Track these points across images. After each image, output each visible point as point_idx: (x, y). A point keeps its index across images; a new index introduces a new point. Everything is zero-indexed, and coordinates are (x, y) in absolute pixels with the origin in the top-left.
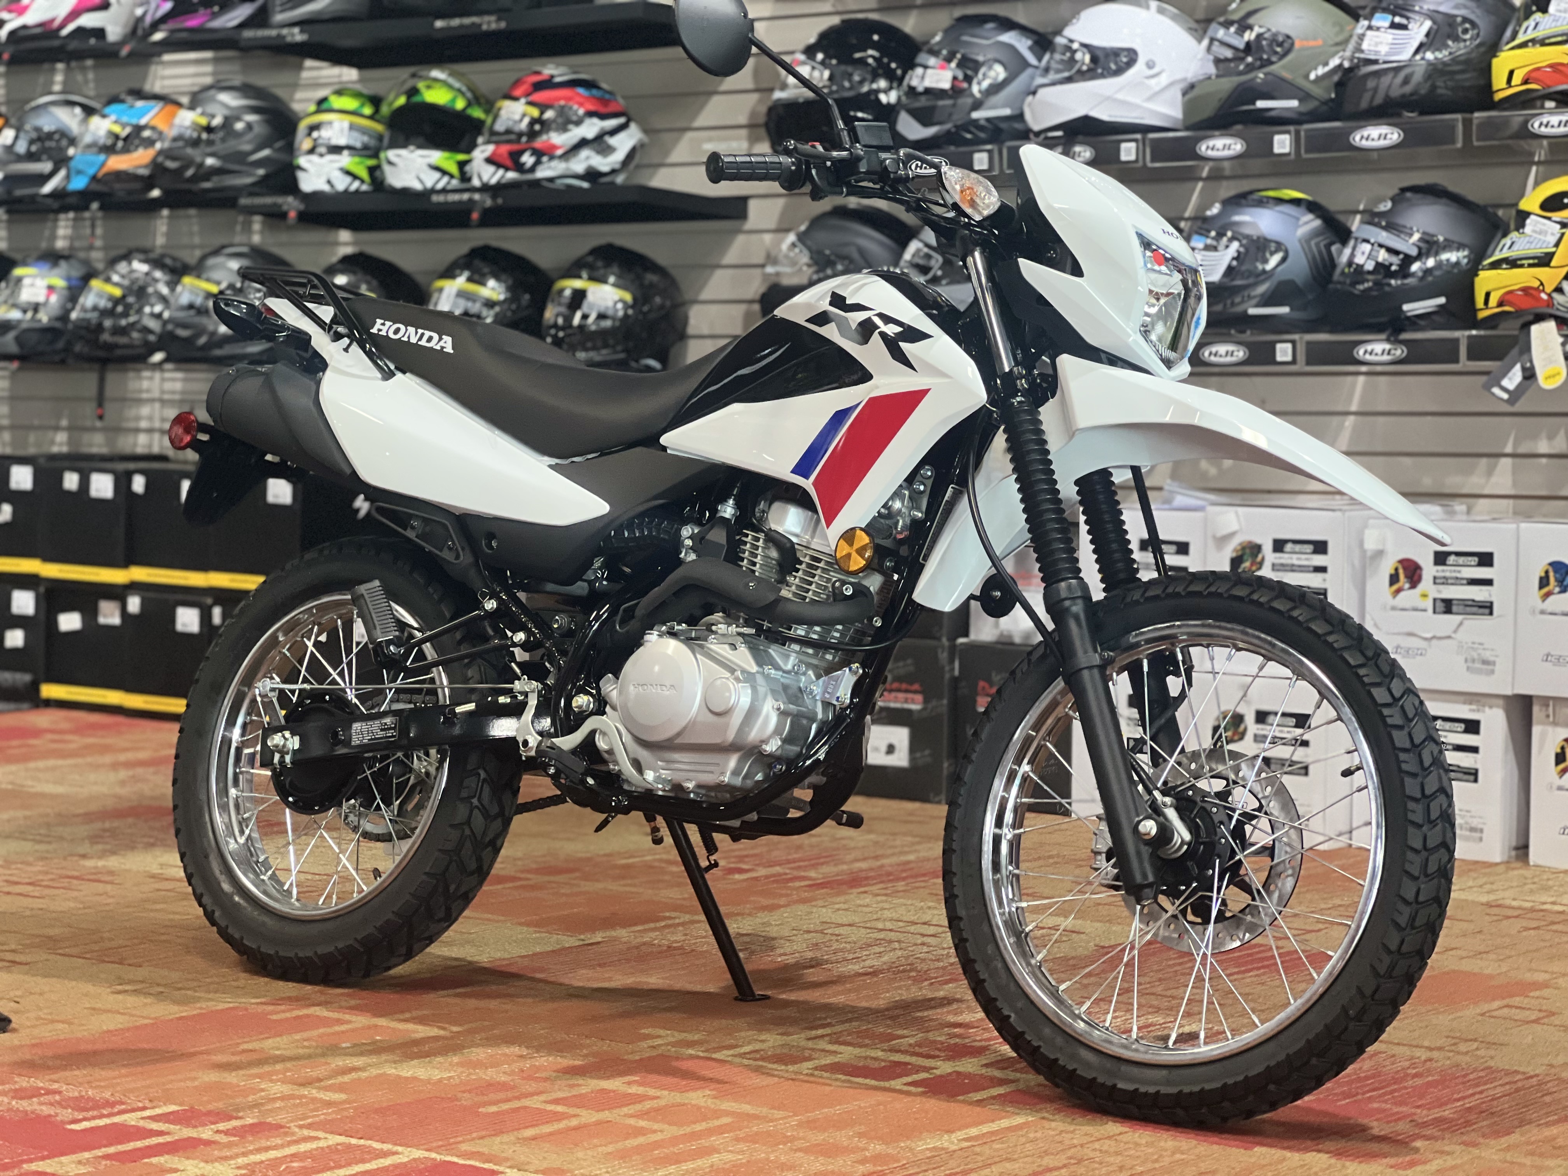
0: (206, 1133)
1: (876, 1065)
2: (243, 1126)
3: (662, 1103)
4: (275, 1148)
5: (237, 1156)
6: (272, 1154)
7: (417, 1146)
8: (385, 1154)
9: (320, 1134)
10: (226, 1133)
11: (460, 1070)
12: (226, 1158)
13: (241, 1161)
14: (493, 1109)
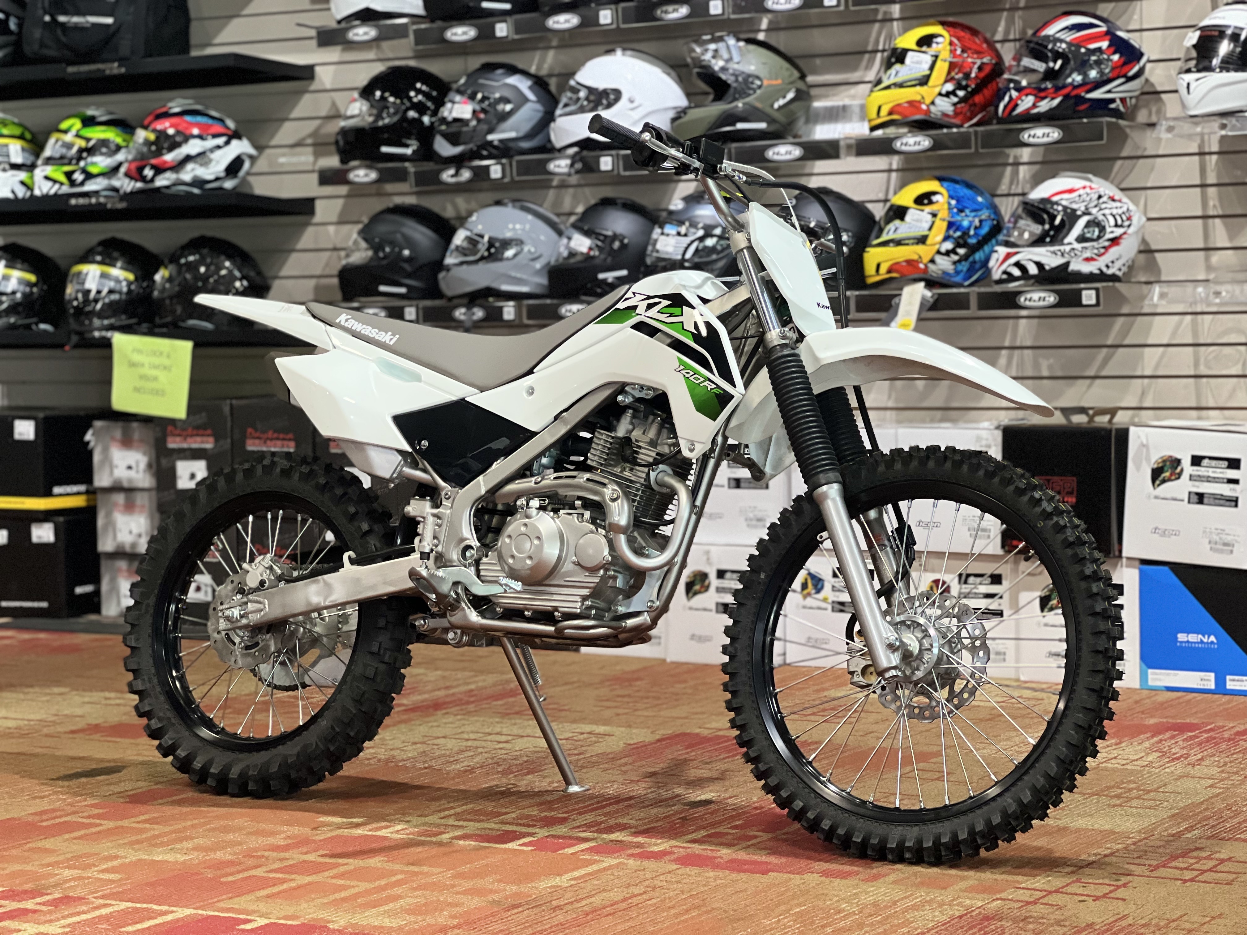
0: (29, 905)
1: (494, 833)
2: (55, 899)
3: (352, 867)
4: (84, 913)
5: (58, 920)
6: (84, 917)
7: (187, 907)
8: (166, 913)
9: (113, 902)
10: (44, 904)
11: (196, 853)
12: (51, 921)
13: (63, 922)
14: (230, 879)
